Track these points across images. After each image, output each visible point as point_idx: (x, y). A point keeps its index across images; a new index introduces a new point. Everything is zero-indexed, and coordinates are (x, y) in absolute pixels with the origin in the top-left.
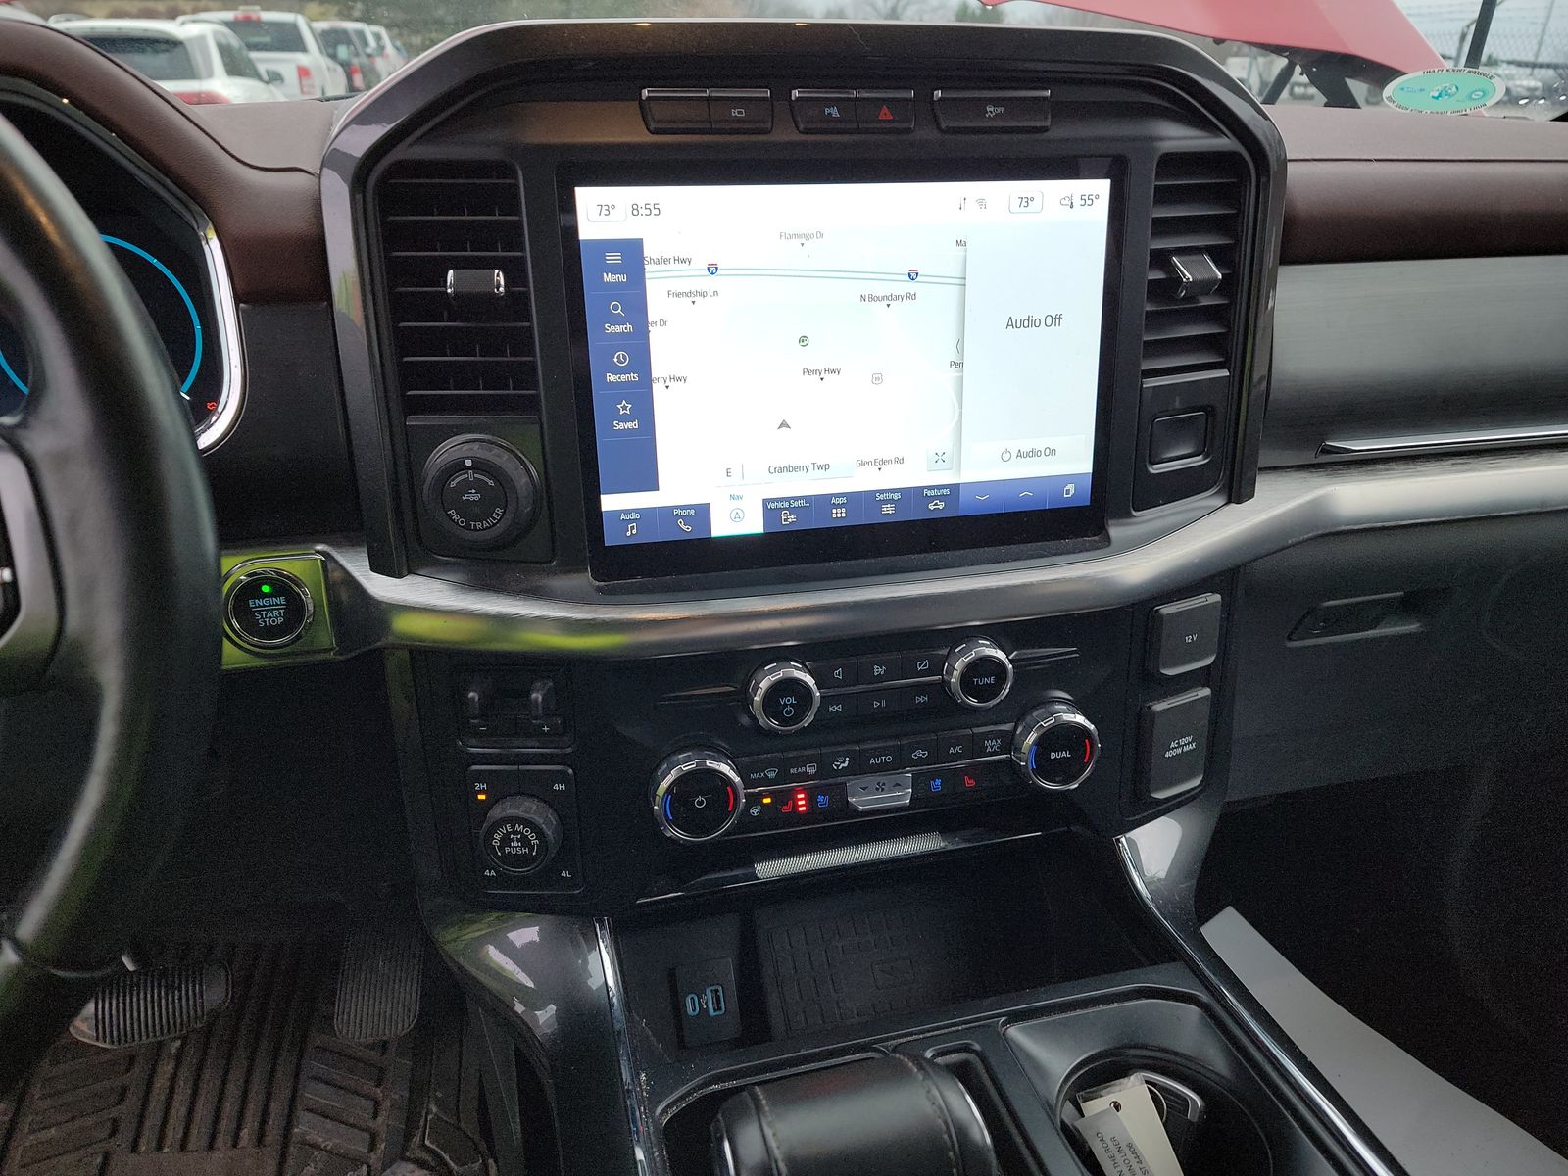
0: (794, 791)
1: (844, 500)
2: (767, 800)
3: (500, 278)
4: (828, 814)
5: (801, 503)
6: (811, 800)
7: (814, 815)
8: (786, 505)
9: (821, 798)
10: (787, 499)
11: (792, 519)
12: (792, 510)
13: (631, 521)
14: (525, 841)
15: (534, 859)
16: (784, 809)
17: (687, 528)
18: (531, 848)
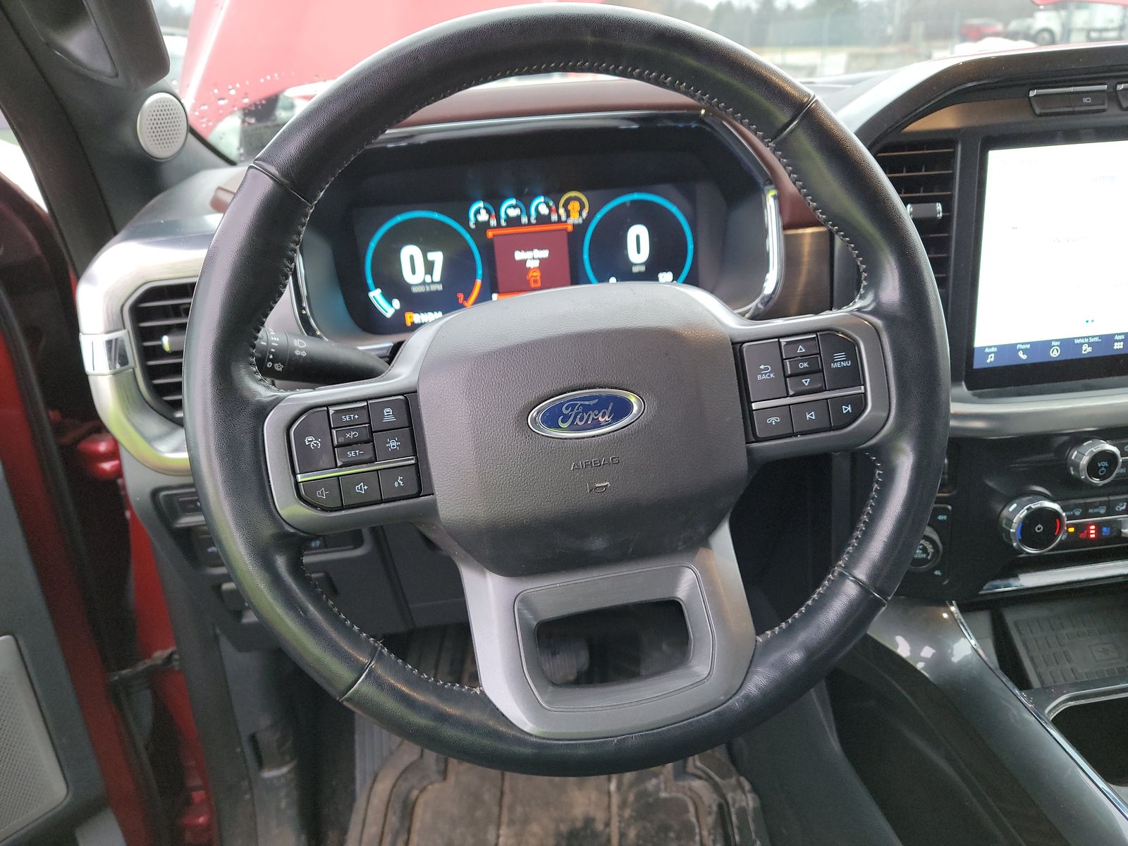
0: (1087, 525)
1: (1123, 337)
2: (1072, 530)
3: (939, 207)
4: (1108, 540)
5: (1096, 339)
6: (1098, 530)
7: (1100, 539)
8: (1087, 340)
9: (1105, 529)
10: (1088, 337)
11: (1089, 349)
12: (1090, 344)
13: (991, 353)
14: (925, 550)
15: (929, 561)
16: (1081, 536)
17: (1024, 357)
18: (928, 554)
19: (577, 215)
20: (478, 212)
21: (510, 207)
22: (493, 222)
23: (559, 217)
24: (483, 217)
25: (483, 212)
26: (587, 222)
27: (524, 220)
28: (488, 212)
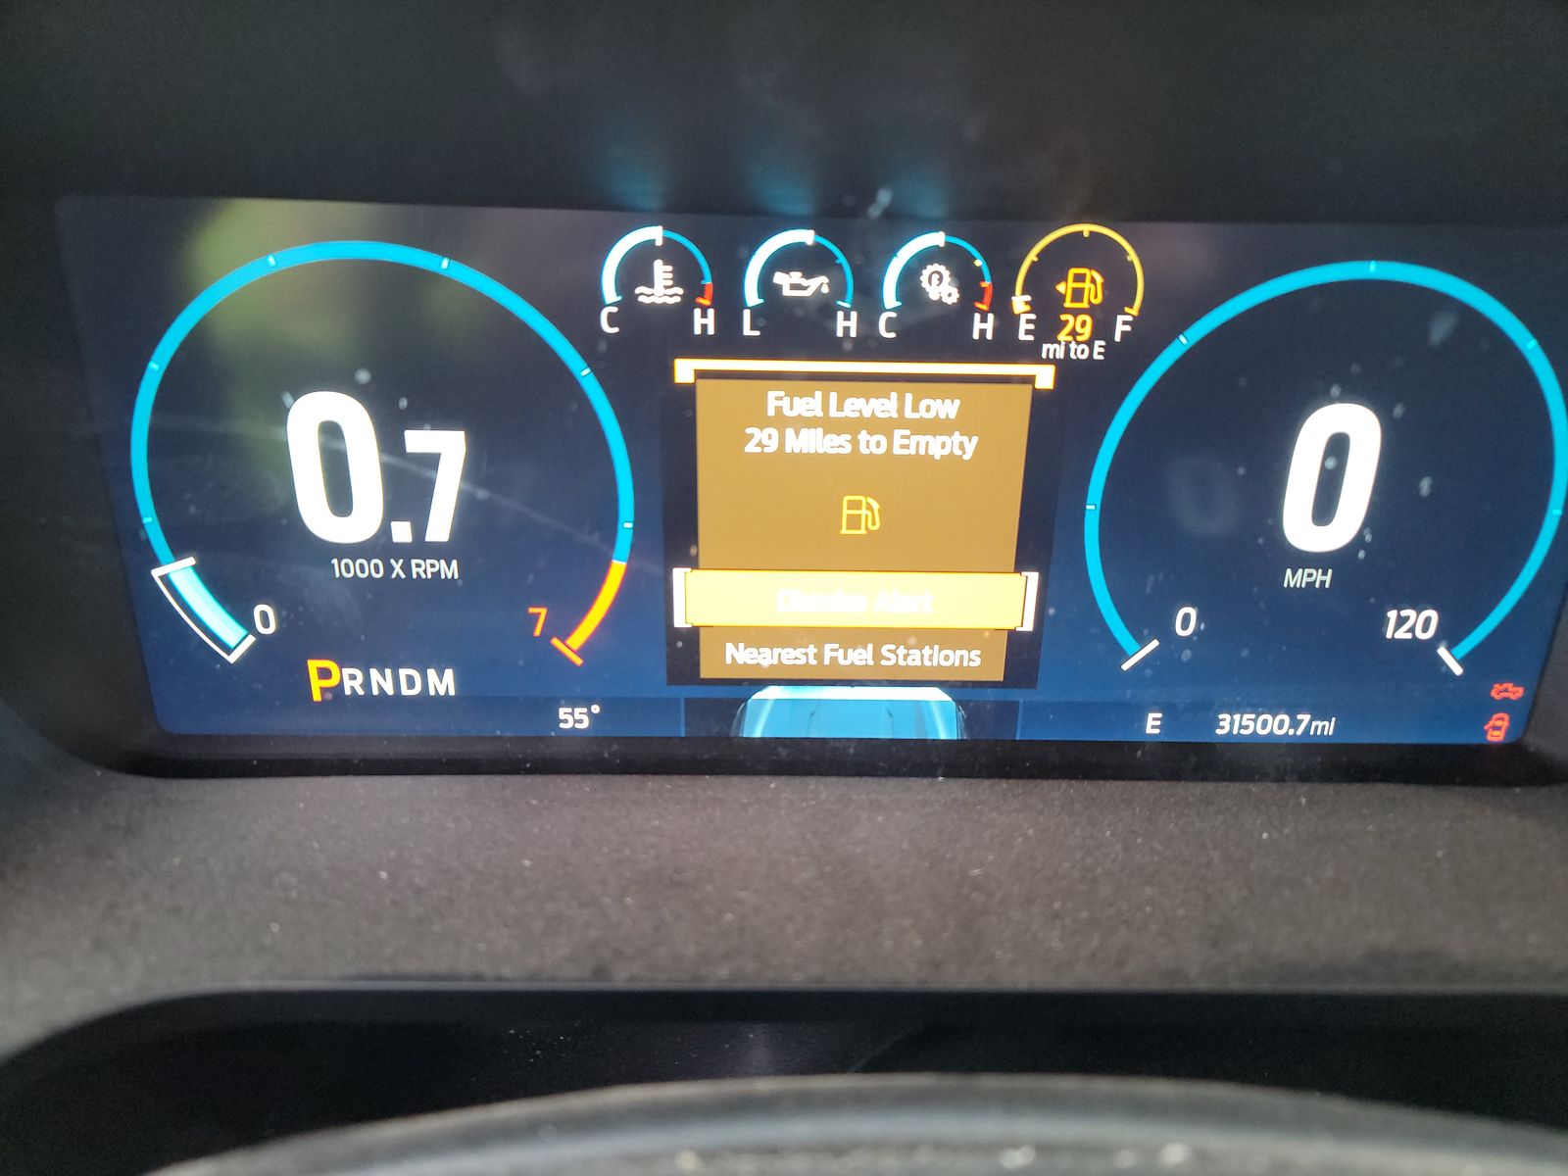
19: (1085, 326)
20: (636, 270)
21: (786, 259)
22: (704, 322)
23: (1007, 321)
24: (661, 289)
25: (662, 271)
26: (1127, 360)
27: (846, 324)
28: (686, 275)
